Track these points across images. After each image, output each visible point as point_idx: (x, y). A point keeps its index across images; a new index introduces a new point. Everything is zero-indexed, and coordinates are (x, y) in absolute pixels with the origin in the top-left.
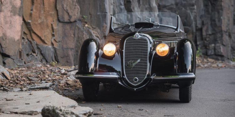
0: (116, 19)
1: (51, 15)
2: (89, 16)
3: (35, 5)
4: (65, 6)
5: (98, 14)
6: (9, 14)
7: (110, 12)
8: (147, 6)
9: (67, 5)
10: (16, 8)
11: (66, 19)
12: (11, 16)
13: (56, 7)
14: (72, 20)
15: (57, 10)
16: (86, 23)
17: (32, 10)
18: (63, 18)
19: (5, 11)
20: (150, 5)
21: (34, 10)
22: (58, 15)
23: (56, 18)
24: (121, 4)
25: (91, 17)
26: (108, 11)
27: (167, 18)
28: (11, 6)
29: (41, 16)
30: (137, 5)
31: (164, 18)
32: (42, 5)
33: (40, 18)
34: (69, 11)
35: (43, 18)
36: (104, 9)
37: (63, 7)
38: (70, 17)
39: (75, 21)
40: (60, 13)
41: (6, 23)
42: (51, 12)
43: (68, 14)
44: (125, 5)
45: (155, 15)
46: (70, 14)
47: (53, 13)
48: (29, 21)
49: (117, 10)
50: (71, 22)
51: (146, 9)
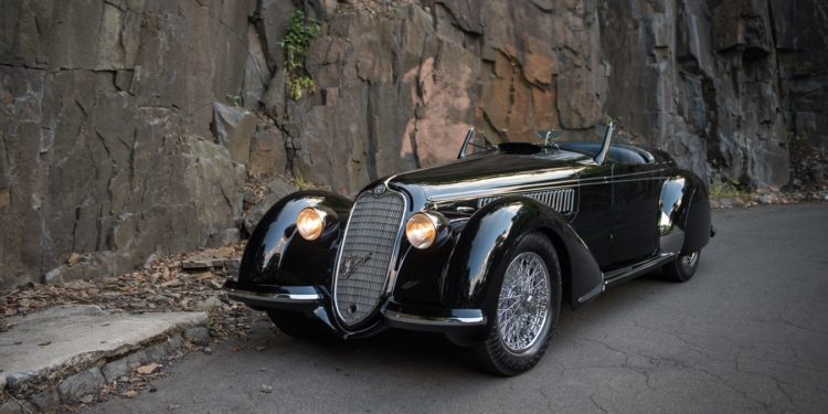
0: (685, 119)
1: (547, 119)
2: (629, 117)
3: (516, 103)
4: (573, 103)
5: (646, 112)
6: (443, 121)
7: (667, 108)
8: (755, 95)
9: (577, 101)
10: (458, 111)
11: (576, 122)
12: (447, 125)
13: (556, 106)
14: (587, 125)
15: (558, 111)
16: (622, 128)
17: (510, 112)
18: (569, 122)
19: (432, 117)
20: (760, 93)
21: (514, 112)
22: (559, 119)
23: (557, 122)
24: (695, 95)
25: (632, 118)
26: (662, 106)
27: (806, 113)
28: (446, 109)
29: (528, 121)
30: (733, 94)
31: (799, 113)
32: (530, 104)
33: (525, 123)
34: (581, 111)
35: (532, 123)
36: (656, 103)
37: (569, 105)
38: (583, 120)
39: (593, 127)
40: (564, 115)
41: (436, 136)
42: (546, 114)
43: (579, 115)
44: (704, 95)
45: (770, 111)
46: (583, 115)
47: (551, 114)
48: (504, 130)
49: (686, 104)
50: (584, 129)
51: (754, 101)
